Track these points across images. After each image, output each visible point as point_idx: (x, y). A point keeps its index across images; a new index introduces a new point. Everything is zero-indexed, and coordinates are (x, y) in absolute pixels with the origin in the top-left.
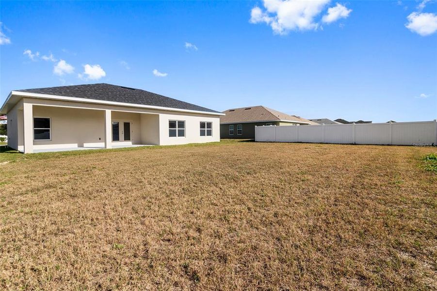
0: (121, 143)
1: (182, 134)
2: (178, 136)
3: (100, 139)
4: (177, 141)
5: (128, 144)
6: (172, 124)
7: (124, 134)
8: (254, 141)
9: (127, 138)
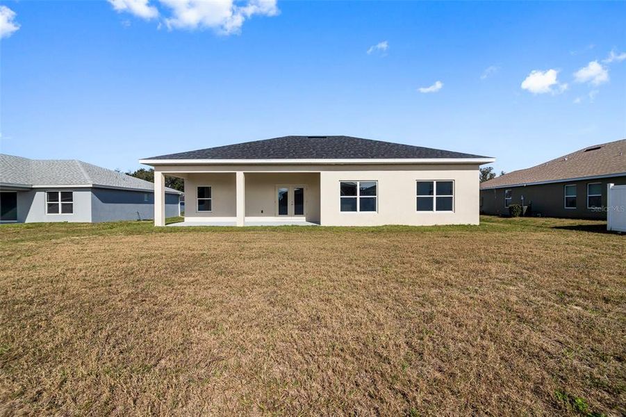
0: (290, 218)
3: (262, 212)
5: (301, 220)
6: (347, 189)
7: (294, 206)
8: (602, 229)
9: (299, 211)
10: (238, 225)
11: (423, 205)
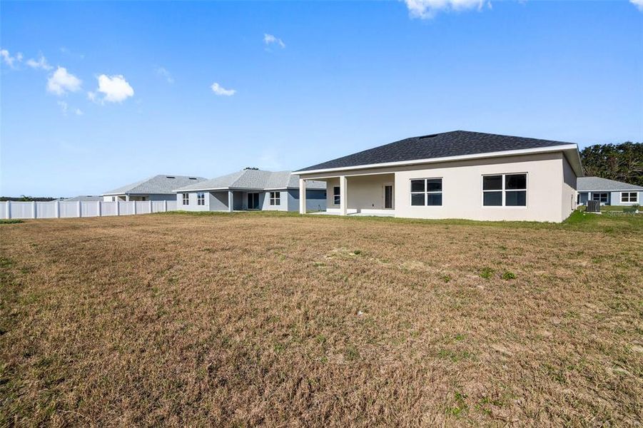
1: (436, 200)
2: (428, 205)
3: (373, 205)
4: (427, 212)
6: (417, 185)
10: (341, 215)
11: (491, 200)
